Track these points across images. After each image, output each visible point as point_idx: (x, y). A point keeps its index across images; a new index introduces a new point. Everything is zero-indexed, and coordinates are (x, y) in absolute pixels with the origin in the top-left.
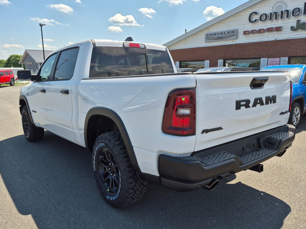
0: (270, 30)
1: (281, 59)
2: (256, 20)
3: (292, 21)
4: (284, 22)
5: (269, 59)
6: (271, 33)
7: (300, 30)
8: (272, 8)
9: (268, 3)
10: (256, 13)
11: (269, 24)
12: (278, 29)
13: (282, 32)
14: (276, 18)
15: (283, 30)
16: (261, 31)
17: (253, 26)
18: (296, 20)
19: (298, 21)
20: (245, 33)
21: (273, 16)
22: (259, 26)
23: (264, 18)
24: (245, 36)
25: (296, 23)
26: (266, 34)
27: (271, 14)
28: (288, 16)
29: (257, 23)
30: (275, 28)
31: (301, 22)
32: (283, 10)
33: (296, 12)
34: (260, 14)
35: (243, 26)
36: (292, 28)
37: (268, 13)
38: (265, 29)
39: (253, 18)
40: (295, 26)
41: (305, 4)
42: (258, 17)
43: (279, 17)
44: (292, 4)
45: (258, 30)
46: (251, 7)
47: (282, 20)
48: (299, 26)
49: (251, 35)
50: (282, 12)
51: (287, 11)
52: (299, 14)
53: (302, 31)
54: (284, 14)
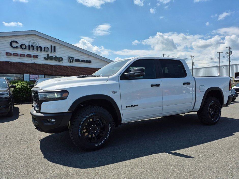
0: (29, 56)
1: (40, 76)
2: (17, 47)
3: (44, 54)
4: (38, 53)
5: (31, 75)
6: (30, 58)
7: (49, 60)
8: (28, 42)
9: (25, 38)
10: (17, 42)
11: (26, 52)
12: (35, 57)
13: (37, 59)
14: (33, 49)
15: (38, 58)
16: (22, 55)
17: (14, 51)
18: (47, 54)
19: (48, 55)
20: (7, 54)
21: (31, 47)
22: (19, 51)
23: (23, 47)
24: (6, 56)
25: (47, 56)
26: (26, 58)
27: (29, 46)
28: (41, 50)
29: (18, 49)
30: (33, 55)
31: (50, 56)
32: (37, 45)
33: (46, 49)
34: (20, 43)
35: (4, 48)
36: (45, 58)
37: (27, 44)
38: (26, 55)
39: (14, 45)
40: (46, 57)
41: (51, 46)
42: (19, 45)
43: (35, 49)
44: (43, 44)
45: (19, 54)
46: (10, 36)
47: (37, 52)
48: (49, 58)
49: (12, 57)
50: (37, 47)
51: (41, 47)
52: (48, 51)
53: (50, 60)
54: (39, 48)
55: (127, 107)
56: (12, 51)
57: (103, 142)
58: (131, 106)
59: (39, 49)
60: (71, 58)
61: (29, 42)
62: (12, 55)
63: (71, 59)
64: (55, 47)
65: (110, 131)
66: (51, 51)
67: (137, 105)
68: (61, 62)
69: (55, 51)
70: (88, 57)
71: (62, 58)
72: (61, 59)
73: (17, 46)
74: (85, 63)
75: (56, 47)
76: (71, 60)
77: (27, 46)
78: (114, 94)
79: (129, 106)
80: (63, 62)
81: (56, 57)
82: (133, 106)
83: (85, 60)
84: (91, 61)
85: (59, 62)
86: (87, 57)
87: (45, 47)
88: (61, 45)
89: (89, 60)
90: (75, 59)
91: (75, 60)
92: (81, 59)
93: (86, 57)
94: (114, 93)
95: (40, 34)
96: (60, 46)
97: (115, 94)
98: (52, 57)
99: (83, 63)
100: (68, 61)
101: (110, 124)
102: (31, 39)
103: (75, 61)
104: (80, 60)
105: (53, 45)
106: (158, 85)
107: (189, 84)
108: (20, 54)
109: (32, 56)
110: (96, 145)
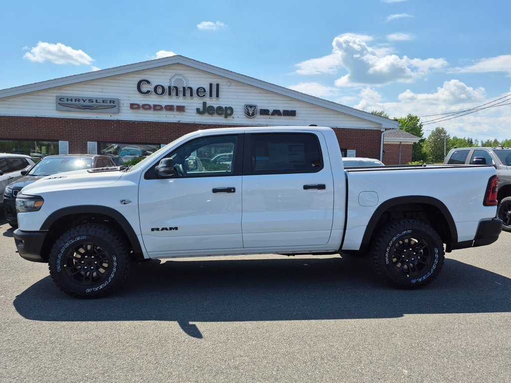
0: (170, 108)
2: (148, 92)
3: (197, 103)
4: (186, 101)
6: (171, 113)
7: (206, 114)
8: (169, 81)
9: (163, 73)
10: (148, 82)
11: (165, 101)
12: (181, 109)
13: (185, 113)
14: (177, 95)
15: (186, 110)
16: (157, 108)
17: (144, 99)
18: (202, 102)
19: (204, 104)
20: (133, 106)
21: (173, 91)
22: (153, 100)
23: (160, 90)
24: (131, 111)
25: (202, 105)
26: (164, 112)
27: (170, 87)
28: (191, 95)
29: (150, 96)
30: (177, 106)
31: (207, 105)
32: (185, 86)
33: (200, 92)
34: (154, 84)
35: (128, 95)
36: (198, 110)
37: (166, 85)
38: (164, 106)
39: (145, 88)
40: (201, 109)
41: (211, 85)
42: (151, 88)
43: (181, 94)
44: (196, 81)
45: (152, 106)
46: (138, 72)
47: (185, 99)
48: (207, 110)
49: (141, 111)
50: (184, 88)
51: (191, 89)
52: (204, 96)
53: (209, 115)
54: (187, 91)
55: (153, 230)
56: (140, 100)
57: (101, 287)
58: (163, 229)
59: (188, 93)
60: (251, 107)
61: (170, 79)
62: (141, 109)
63: (249, 109)
64: (218, 85)
65: (115, 270)
66: (211, 96)
67: (176, 228)
68: (229, 118)
69: (218, 96)
70: (289, 102)
71: (231, 109)
72: (229, 112)
73: (149, 89)
74: (282, 117)
75: (220, 87)
76: (251, 112)
77: (166, 88)
78: (124, 205)
79: (158, 229)
80: (233, 118)
81: (220, 108)
82: (166, 229)
83: (282, 110)
84: (295, 111)
85: (226, 117)
86: (287, 103)
87: (199, 88)
88: (230, 81)
89: (290, 109)
90: (259, 108)
91: (259, 111)
92: (271, 109)
93: (284, 103)
94: (125, 203)
95: (189, 61)
96: (229, 84)
97: (126, 205)
98: (211, 108)
99: (276, 117)
100: (244, 113)
101: (115, 259)
102: (173, 74)
103: (258, 113)
104: (271, 111)
105: (214, 81)
106: (230, 190)
107: (322, 187)
108: (155, 106)
109: (175, 107)
110: (89, 290)
